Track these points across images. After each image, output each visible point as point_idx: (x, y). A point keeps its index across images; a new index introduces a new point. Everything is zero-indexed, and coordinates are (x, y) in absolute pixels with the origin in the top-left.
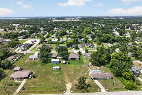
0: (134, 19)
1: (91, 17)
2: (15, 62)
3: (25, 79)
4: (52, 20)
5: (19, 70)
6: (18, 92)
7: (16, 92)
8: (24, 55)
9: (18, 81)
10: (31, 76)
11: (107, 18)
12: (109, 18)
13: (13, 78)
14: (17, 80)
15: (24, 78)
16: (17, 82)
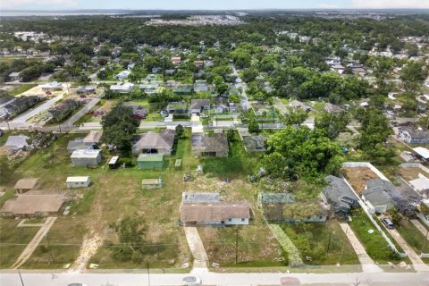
0: (421, 20)
1: (280, 12)
2: (21, 163)
3: (49, 218)
4: (149, 19)
5: (34, 189)
6: (24, 261)
7: (19, 259)
8: (53, 138)
9: (29, 225)
10: (68, 208)
11: (329, 15)
12: (337, 17)
13: (10, 215)
14: (24, 220)
15: (46, 214)
16: (22, 228)
